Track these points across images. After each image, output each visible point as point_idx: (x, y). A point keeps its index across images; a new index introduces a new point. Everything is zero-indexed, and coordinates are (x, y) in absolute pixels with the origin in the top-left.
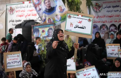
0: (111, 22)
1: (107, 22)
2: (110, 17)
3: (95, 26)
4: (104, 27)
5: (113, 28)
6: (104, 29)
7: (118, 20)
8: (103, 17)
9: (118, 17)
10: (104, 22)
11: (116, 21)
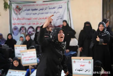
0: (29, 24)
1: (26, 24)
2: (29, 19)
3: (16, 28)
4: (23, 29)
5: (31, 30)
6: (23, 31)
7: (36, 23)
8: (22, 19)
9: (36, 20)
10: (23, 24)
11: (34, 24)
